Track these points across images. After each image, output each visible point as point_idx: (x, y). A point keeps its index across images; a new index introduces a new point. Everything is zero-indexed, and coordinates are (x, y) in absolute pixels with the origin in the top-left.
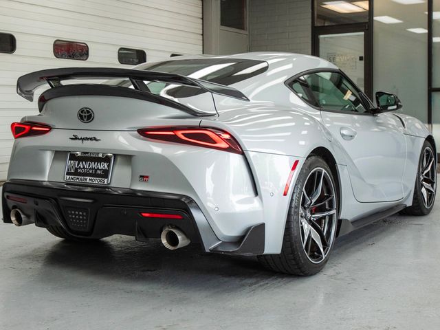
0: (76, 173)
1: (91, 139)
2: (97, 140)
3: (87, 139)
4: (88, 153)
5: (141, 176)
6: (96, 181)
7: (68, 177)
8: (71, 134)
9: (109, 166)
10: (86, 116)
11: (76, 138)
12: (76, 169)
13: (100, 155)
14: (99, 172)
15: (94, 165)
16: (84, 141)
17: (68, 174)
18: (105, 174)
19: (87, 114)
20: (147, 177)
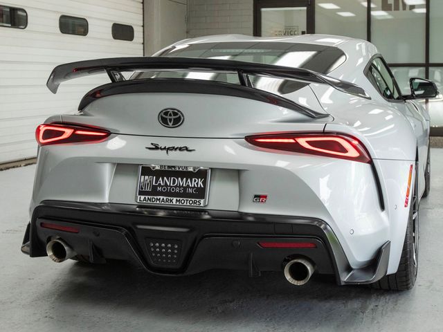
0: (154, 192)
1: (181, 149)
2: (190, 151)
3: (173, 149)
4: (174, 167)
5: (256, 196)
6: (187, 203)
7: (142, 197)
8: (148, 142)
9: (204, 183)
10: (171, 118)
11: (157, 148)
12: (154, 188)
13: (191, 169)
14: (190, 191)
15: (181, 182)
16: (169, 152)
17: (141, 193)
18: (201, 193)
19: (173, 117)
20: (265, 197)
